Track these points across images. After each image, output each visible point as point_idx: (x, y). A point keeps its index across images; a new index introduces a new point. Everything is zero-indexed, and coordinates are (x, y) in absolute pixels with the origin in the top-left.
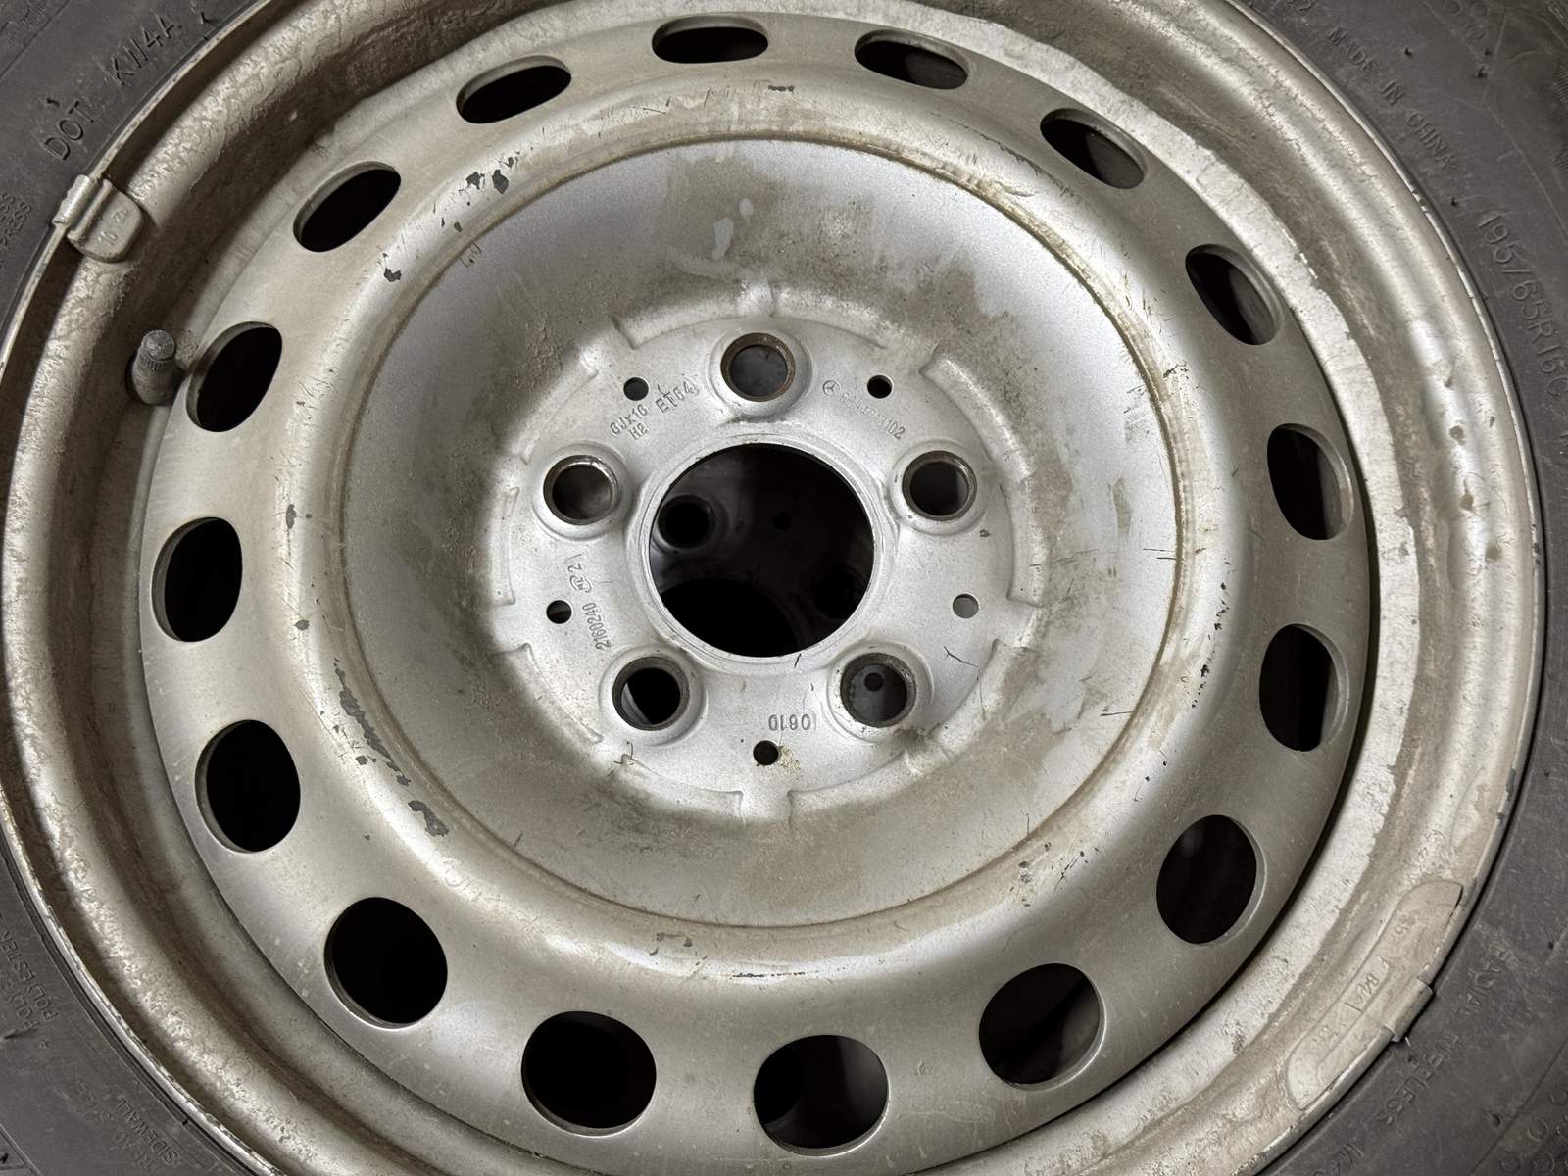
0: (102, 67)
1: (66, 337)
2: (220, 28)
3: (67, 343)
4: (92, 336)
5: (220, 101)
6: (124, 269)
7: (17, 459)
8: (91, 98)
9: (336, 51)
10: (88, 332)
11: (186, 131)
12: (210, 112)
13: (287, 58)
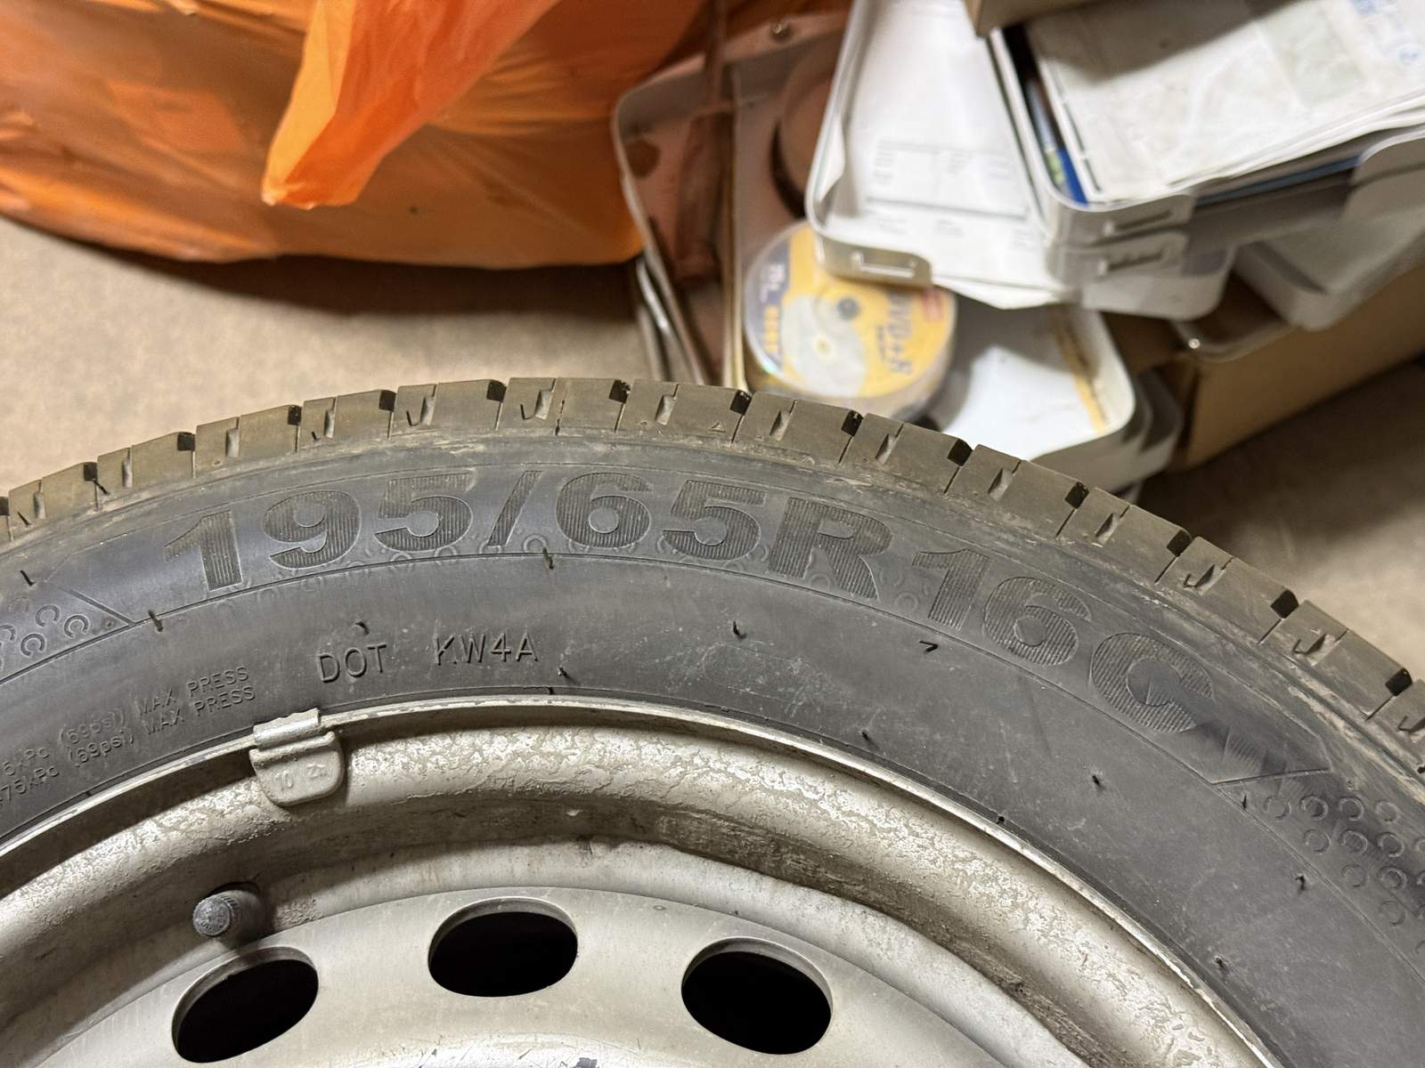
0: (435, 636)
1: (167, 830)
2: (572, 692)
3: (161, 836)
4: (188, 848)
5: (510, 749)
6: (279, 816)
7: (10, 897)
8: (400, 652)
9: (654, 799)
10: (188, 841)
11: (455, 748)
12: (491, 750)
13: (602, 767)
